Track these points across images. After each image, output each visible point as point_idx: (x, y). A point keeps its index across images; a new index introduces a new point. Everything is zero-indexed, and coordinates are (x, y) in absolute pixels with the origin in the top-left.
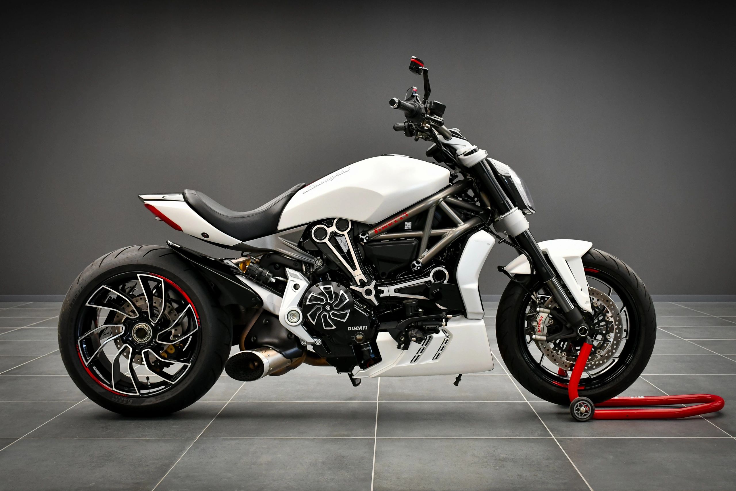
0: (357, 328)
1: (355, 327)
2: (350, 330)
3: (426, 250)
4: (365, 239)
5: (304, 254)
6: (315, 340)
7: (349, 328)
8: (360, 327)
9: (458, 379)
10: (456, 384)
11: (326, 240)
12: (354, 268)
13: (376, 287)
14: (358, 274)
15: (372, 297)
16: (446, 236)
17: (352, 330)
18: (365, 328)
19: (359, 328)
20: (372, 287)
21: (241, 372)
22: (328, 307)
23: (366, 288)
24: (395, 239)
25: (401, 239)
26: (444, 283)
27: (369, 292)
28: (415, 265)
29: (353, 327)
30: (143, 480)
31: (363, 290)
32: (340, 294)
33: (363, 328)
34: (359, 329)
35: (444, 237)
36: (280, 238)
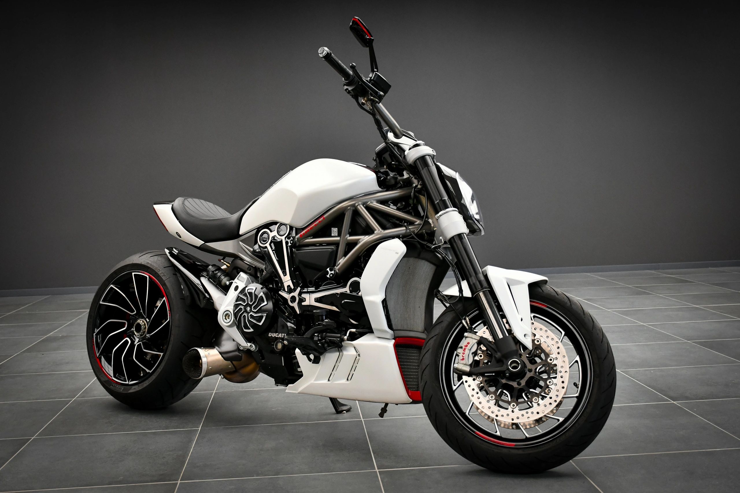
0: (277, 335)
1: (275, 334)
2: (271, 336)
3: (343, 257)
4: (289, 243)
5: (253, 257)
6: (249, 344)
7: (270, 333)
8: (280, 334)
9: (384, 410)
10: (381, 415)
11: (268, 245)
12: (285, 274)
13: (300, 294)
14: (287, 280)
15: (295, 305)
16: (359, 242)
17: (273, 336)
18: (284, 335)
19: (278, 335)
20: (296, 294)
21: (192, 369)
22: (248, 309)
23: (292, 294)
24: (318, 245)
25: (323, 244)
26: (358, 295)
27: (293, 299)
28: (328, 272)
29: (273, 334)
30: (166, 472)
31: (289, 297)
32: (259, 296)
33: (282, 335)
34: (279, 337)
35: (358, 243)
36: (240, 243)
